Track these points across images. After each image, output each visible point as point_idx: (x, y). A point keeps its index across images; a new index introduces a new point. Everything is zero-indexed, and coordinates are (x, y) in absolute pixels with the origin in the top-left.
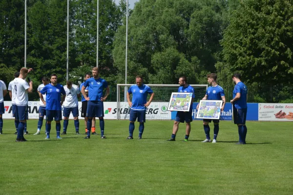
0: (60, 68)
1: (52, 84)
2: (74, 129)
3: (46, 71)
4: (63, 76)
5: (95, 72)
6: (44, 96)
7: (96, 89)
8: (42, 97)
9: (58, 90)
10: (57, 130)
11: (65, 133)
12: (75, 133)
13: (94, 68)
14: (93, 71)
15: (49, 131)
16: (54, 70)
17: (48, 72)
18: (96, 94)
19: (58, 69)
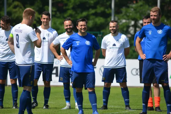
0: (102, 9)
1: (79, 34)
2: (122, 101)
3: (82, 12)
4: (106, 21)
5: (154, 14)
6: (68, 52)
7: (156, 41)
8: (65, 54)
9: (88, 43)
10: (92, 103)
11: (105, 107)
12: (125, 107)
13: (154, 9)
14: (152, 13)
15: (82, 104)
16: (92, 11)
17: (85, 14)
18: (155, 49)
19: (100, 9)
